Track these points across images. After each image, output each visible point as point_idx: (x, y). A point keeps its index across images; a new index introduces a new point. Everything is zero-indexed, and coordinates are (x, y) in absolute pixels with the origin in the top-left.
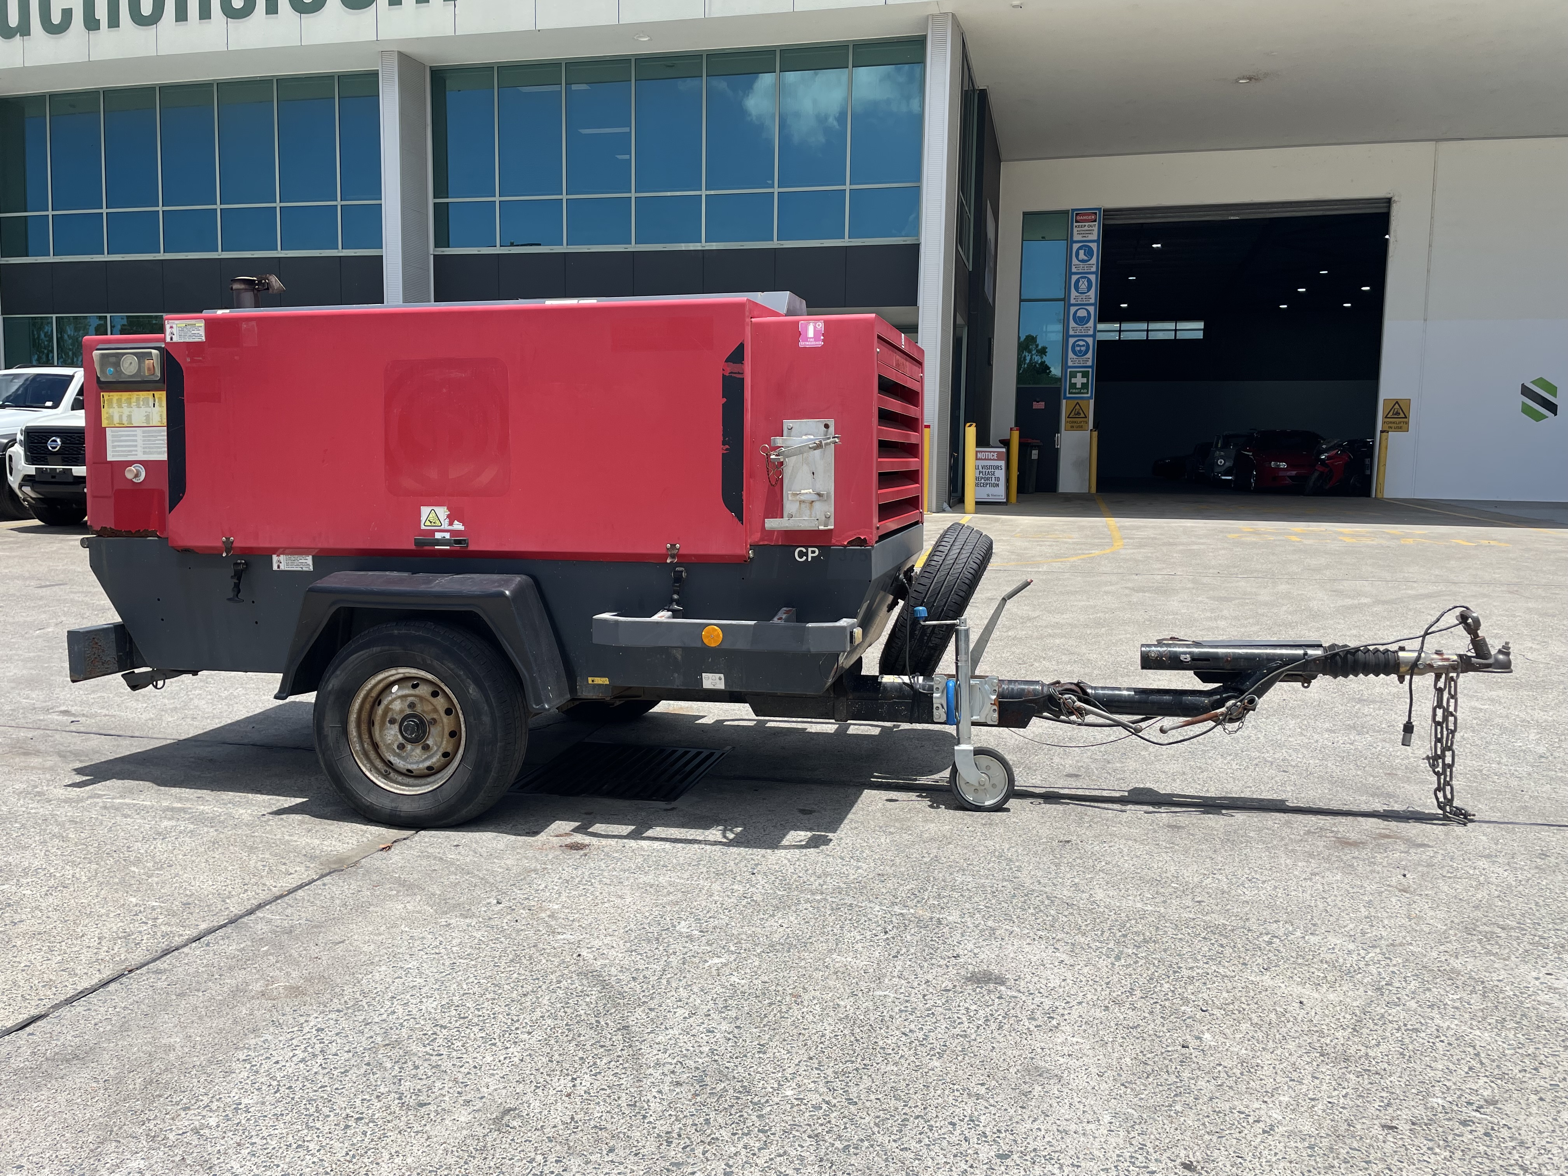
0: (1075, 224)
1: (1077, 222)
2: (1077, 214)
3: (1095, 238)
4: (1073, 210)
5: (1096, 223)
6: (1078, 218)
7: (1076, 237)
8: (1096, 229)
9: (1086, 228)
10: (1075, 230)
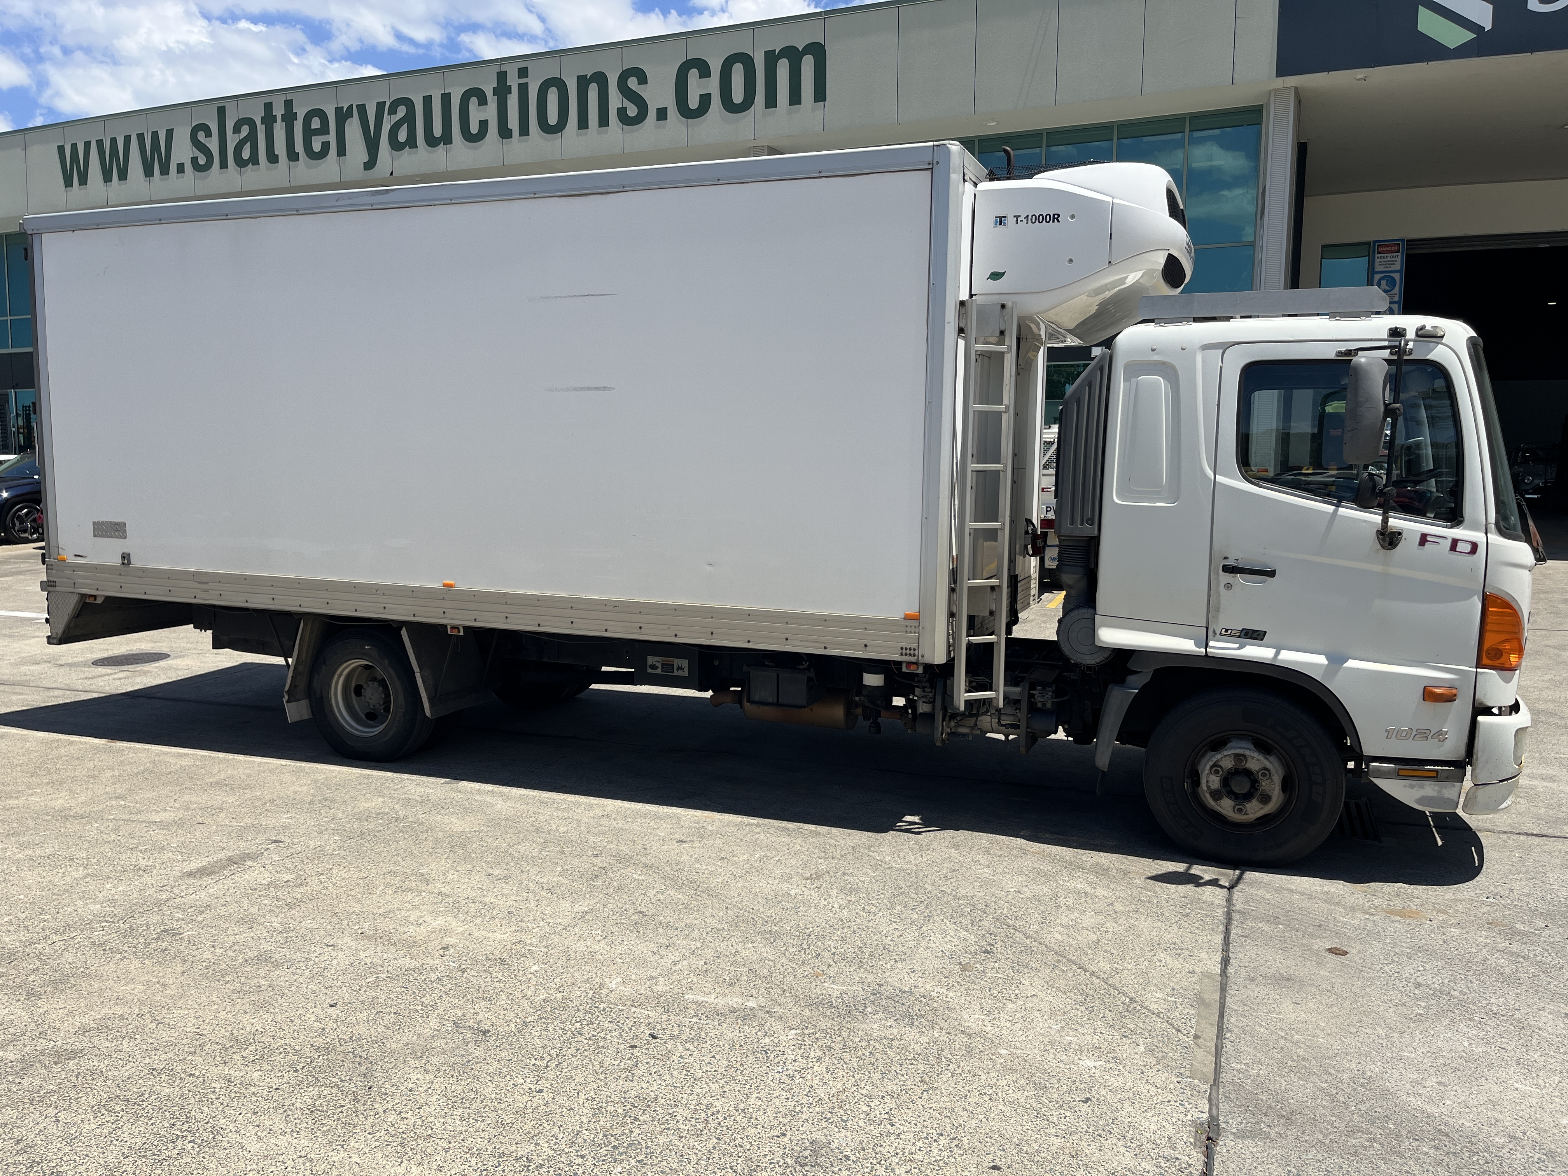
0: (1377, 255)
1: (1378, 253)
2: (1379, 246)
3: (1399, 268)
4: (1375, 242)
5: (1399, 254)
6: (1381, 249)
7: (1378, 268)
8: (1399, 259)
9: (1389, 259)
10: (1377, 261)
